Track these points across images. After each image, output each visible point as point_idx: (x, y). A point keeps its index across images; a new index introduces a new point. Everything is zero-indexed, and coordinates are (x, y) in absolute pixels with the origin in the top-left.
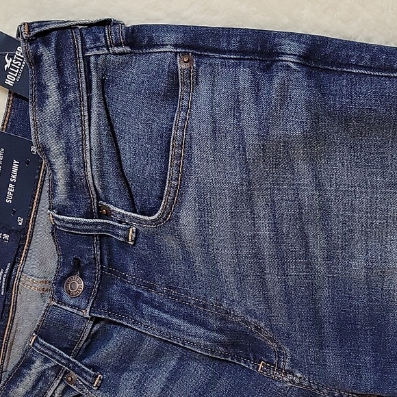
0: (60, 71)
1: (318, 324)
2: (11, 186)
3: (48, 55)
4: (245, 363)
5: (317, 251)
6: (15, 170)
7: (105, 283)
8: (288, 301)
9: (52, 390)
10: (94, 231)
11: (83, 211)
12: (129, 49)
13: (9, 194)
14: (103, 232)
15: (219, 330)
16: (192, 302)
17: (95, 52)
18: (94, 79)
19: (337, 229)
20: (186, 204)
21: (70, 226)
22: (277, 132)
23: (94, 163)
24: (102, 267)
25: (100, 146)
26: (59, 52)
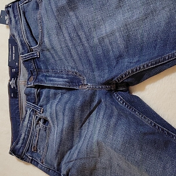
0: (14, 13)
1: (91, 65)
2: (14, 54)
3: (10, 10)
4: (76, 87)
5: (84, 40)
6: (14, 49)
7: (38, 75)
8: (80, 59)
9: (33, 119)
10: (30, 57)
11: (27, 52)
12: (28, 1)
13: (14, 57)
14: (33, 56)
15: (67, 78)
16: (58, 71)
17: (21, 5)
18: (21, 12)
19: (86, 30)
20: (45, 36)
21: (24, 58)
22: (60, 4)
23: (25, 35)
24: (36, 70)
25: (25, 29)
26: (13, 8)
